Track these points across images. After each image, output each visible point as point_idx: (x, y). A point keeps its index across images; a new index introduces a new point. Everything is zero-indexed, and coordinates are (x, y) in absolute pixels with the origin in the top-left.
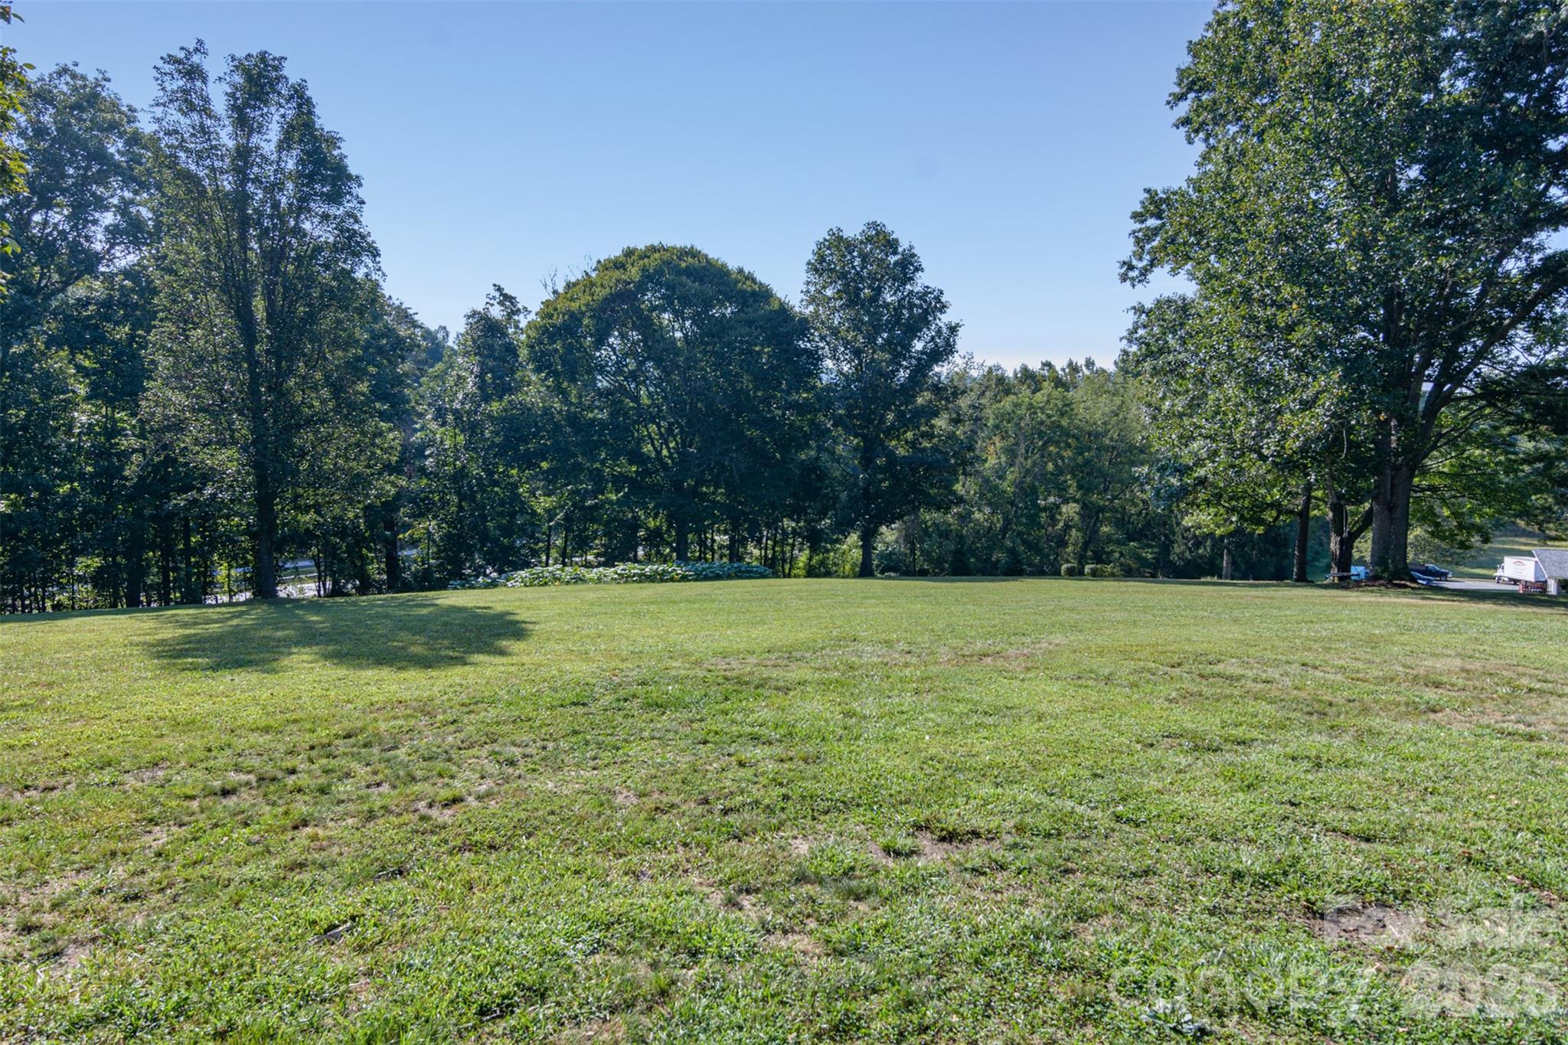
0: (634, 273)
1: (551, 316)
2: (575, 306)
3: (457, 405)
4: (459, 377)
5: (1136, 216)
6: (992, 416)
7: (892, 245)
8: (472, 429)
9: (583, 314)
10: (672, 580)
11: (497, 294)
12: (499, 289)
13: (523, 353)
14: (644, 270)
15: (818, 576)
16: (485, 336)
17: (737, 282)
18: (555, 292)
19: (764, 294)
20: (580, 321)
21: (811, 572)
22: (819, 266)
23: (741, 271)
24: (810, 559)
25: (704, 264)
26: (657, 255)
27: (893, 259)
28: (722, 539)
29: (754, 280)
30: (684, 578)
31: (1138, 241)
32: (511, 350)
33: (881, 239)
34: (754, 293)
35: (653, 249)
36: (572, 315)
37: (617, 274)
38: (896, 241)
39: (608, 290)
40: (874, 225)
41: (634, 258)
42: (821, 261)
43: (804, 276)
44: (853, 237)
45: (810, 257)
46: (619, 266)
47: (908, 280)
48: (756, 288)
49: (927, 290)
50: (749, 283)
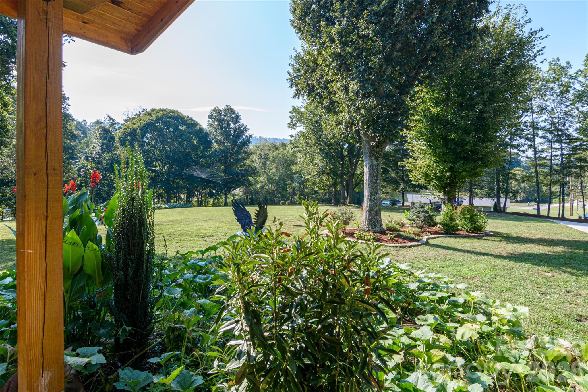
0: (154, 117)
1: (126, 129)
2: (134, 126)
3: (93, 155)
4: (94, 146)
5: (290, 112)
6: (271, 157)
7: (233, 112)
8: (98, 163)
9: (137, 129)
10: (161, 209)
11: (108, 118)
12: (109, 116)
13: (117, 139)
14: (157, 117)
15: (216, 206)
16: (104, 134)
17: (187, 120)
18: (128, 117)
19: (196, 124)
20: (136, 131)
21: (214, 205)
22: (211, 117)
23: (188, 117)
24: (214, 201)
25: (176, 115)
26: (161, 112)
27: (234, 116)
28: (183, 196)
29: (192, 120)
30: (165, 208)
31: (291, 118)
32: (113, 138)
33: (230, 110)
34: (192, 124)
35: (161, 110)
36: (133, 129)
37: (149, 116)
38: (234, 111)
39: (145, 122)
40: (227, 106)
41: (155, 112)
42: (212, 115)
43: (207, 119)
44: (222, 109)
45: (209, 114)
46: (149, 114)
47: (238, 122)
48: (193, 122)
49: (243, 125)
50: (190, 121)
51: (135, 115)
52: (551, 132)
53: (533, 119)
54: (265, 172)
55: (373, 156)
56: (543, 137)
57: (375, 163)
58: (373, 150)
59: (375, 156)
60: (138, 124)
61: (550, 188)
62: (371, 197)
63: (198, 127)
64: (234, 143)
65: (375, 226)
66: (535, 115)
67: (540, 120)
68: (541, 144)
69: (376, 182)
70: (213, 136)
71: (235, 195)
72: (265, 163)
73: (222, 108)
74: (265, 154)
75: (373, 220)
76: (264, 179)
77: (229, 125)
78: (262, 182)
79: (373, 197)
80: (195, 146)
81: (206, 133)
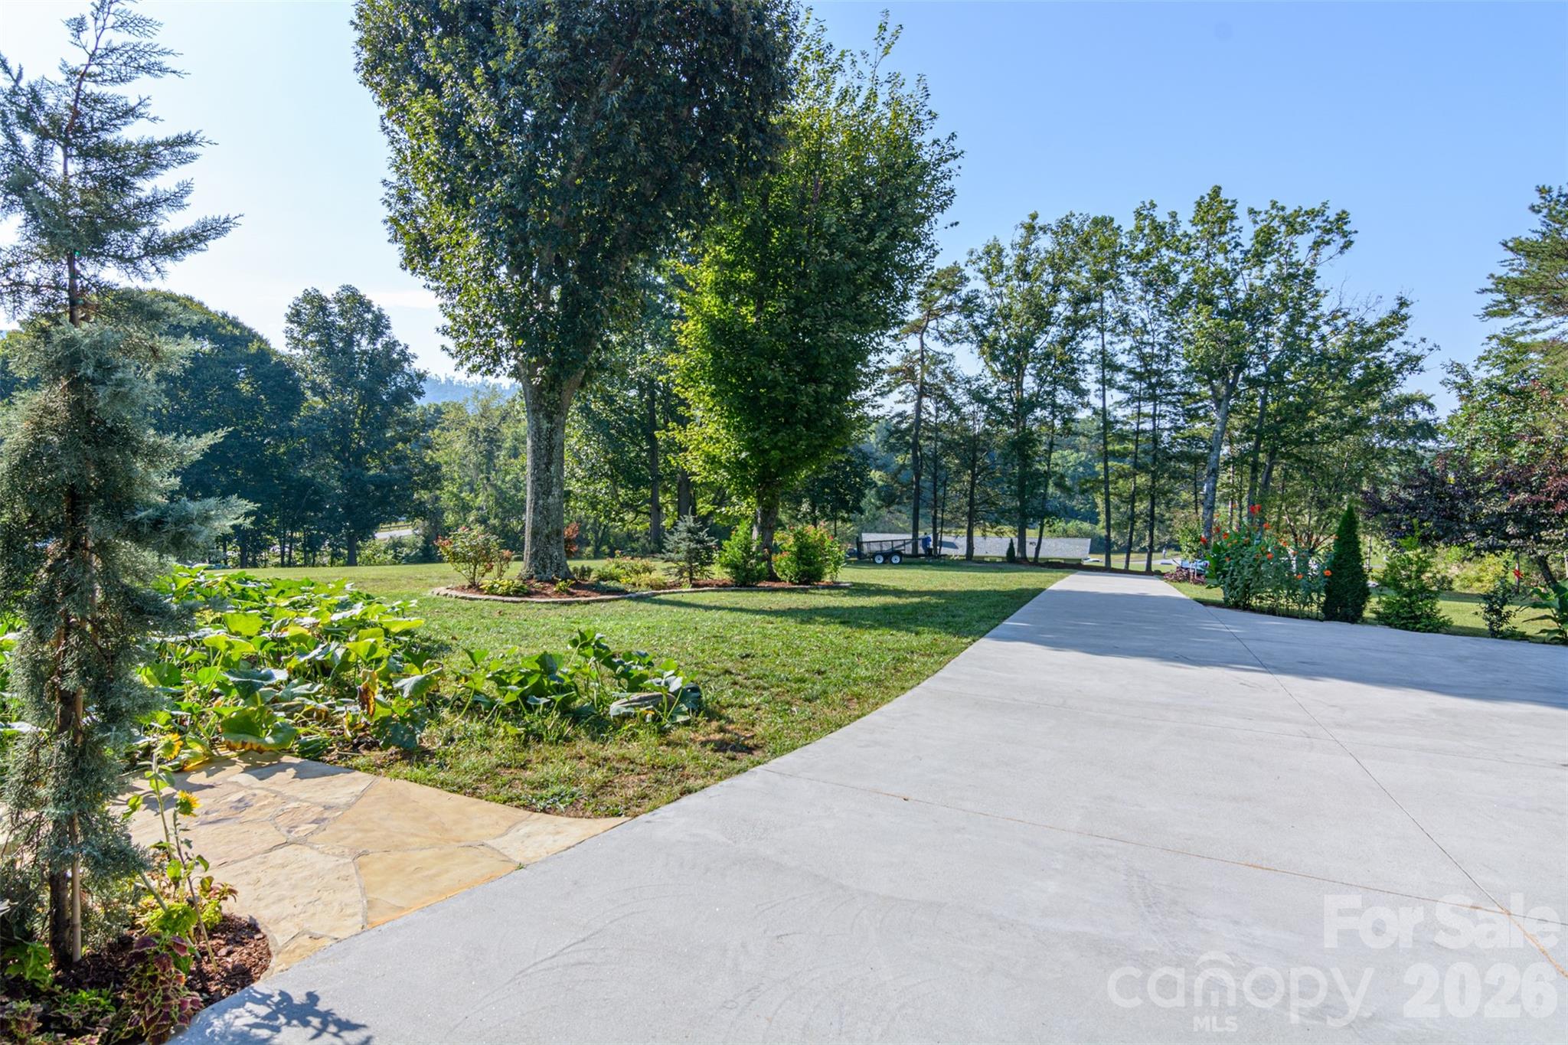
6: (510, 440)
7: (364, 305)
17: (219, 325)
22: (295, 316)
23: (225, 316)
27: (369, 316)
33: (354, 302)
34: (234, 338)
38: (370, 302)
40: (347, 288)
42: (298, 314)
43: (285, 324)
44: (329, 297)
45: (289, 311)
47: (381, 334)
48: (237, 332)
49: (395, 343)
50: (229, 328)
52: (1139, 377)
53: (1103, 346)
54: (488, 479)
55: (540, 410)
56: (1124, 389)
57: (545, 425)
58: (540, 395)
59: (546, 410)
61: (1133, 508)
62: (536, 503)
63: (253, 348)
64: (369, 396)
65: (544, 567)
66: (1108, 337)
67: (1118, 347)
68: (1119, 404)
69: (548, 470)
70: (302, 375)
71: (404, 545)
72: (490, 456)
73: (329, 291)
74: (487, 430)
75: (541, 555)
76: (486, 501)
77: (350, 342)
78: (479, 509)
79: (541, 502)
80: (244, 401)
81: (279, 364)
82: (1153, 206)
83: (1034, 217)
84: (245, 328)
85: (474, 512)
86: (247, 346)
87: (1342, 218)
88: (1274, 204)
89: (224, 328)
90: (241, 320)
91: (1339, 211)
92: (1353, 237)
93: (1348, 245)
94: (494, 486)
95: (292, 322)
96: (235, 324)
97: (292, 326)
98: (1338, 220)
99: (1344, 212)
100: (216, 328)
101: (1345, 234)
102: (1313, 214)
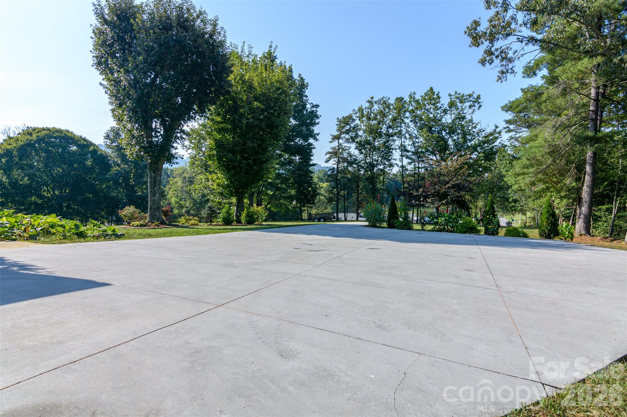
0: (34, 137)
2: (9, 147)
9: (13, 150)
14: (38, 137)
18: (9, 137)
20: (12, 152)
23: (81, 137)
26: (44, 132)
34: (84, 145)
35: (44, 129)
36: (7, 150)
37: (29, 137)
39: (23, 143)
41: (36, 131)
42: (108, 136)
43: (104, 139)
45: (105, 135)
46: (30, 134)
48: (85, 143)
50: (82, 141)
51: (18, 134)
52: (414, 154)
53: (401, 143)
56: (409, 158)
60: (14, 145)
63: (91, 148)
64: (136, 166)
68: (409, 163)
70: (110, 158)
80: (88, 168)
81: (101, 154)
82: (415, 93)
83: (372, 98)
84: (89, 141)
85: (185, 209)
86: (89, 148)
87: (479, 97)
88: (456, 93)
89: (80, 141)
90: (87, 138)
91: (477, 95)
92: (481, 104)
93: (480, 107)
94: (193, 199)
95: (106, 139)
96: (85, 140)
97: (106, 140)
98: (477, 98)
99: (479, 95)
100: (77, 141)
101: (479, 103)
102: (470, 96)
